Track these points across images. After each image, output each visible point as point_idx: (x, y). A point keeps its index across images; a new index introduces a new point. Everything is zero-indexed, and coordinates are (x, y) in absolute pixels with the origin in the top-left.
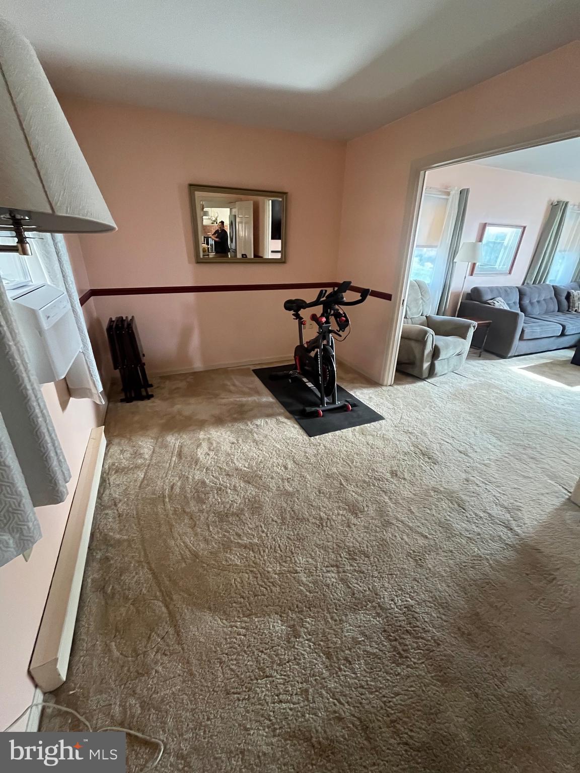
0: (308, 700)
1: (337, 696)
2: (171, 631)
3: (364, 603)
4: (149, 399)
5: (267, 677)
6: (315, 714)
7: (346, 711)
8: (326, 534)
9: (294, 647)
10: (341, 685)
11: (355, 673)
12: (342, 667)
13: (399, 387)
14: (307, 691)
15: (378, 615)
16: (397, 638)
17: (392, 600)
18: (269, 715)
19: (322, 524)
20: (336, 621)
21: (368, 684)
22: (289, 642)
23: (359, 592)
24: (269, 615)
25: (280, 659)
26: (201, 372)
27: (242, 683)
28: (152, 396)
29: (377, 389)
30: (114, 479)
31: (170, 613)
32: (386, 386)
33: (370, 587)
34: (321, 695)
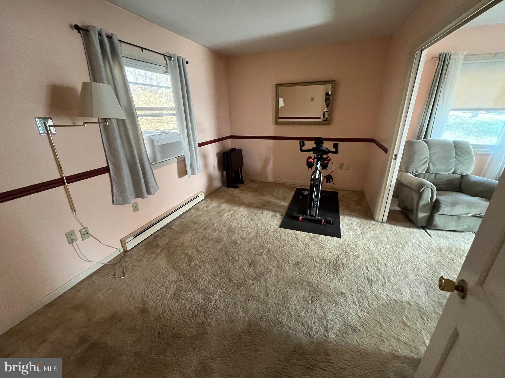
0: (156, 298)
1: (163, 305)
2: (154, 257)
3: (205, 293)
4: (236, 188)
5: (157, 285)
6: (153, 302)
7: (159, 309)
8: (228, 265)
9: (171, 284)
10: (167, 304)
11: (174, 305)
12: (174, 300)
13: (388, 225)
14: (159, 296)
15: (204, 300)
16: (199, 310)
17: (216, 301)
18: (146, 292)
19: (231, 260)
20: (190, 289)
21: (173, 311)
22: (172, 282)
23: (209, 289)
24: (177, 272)
25: (164, 284)
26: (270, 183)
27: (150, 280)
28: (238, 187)
29: (365, 221)
30: (193, 211)
31: (159, 253)
32: (377, 221)
33: (215, 290)
34: (160, 301)
